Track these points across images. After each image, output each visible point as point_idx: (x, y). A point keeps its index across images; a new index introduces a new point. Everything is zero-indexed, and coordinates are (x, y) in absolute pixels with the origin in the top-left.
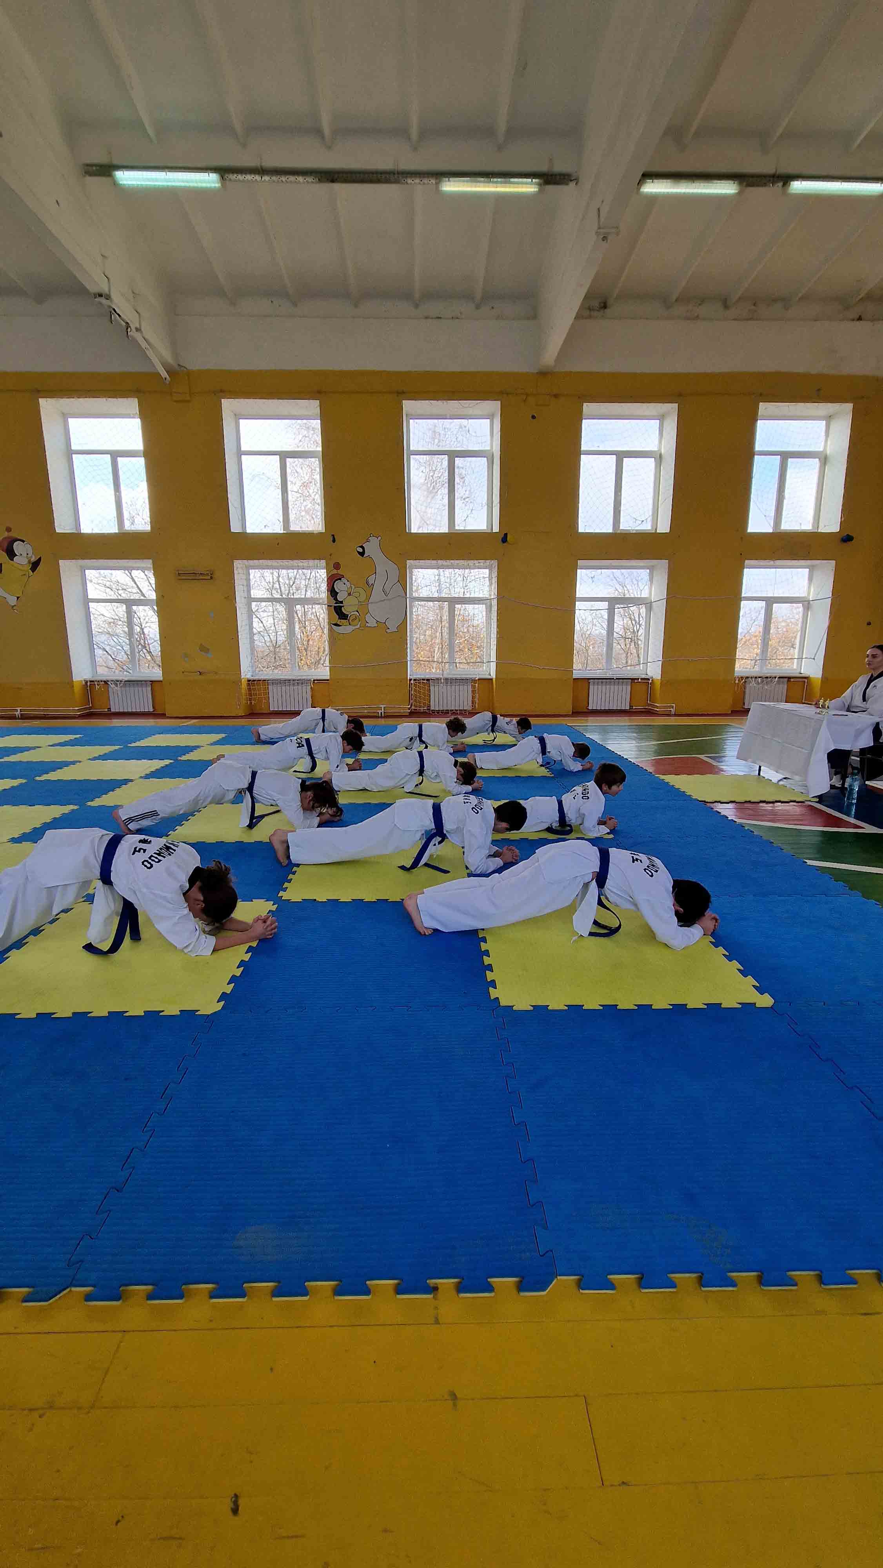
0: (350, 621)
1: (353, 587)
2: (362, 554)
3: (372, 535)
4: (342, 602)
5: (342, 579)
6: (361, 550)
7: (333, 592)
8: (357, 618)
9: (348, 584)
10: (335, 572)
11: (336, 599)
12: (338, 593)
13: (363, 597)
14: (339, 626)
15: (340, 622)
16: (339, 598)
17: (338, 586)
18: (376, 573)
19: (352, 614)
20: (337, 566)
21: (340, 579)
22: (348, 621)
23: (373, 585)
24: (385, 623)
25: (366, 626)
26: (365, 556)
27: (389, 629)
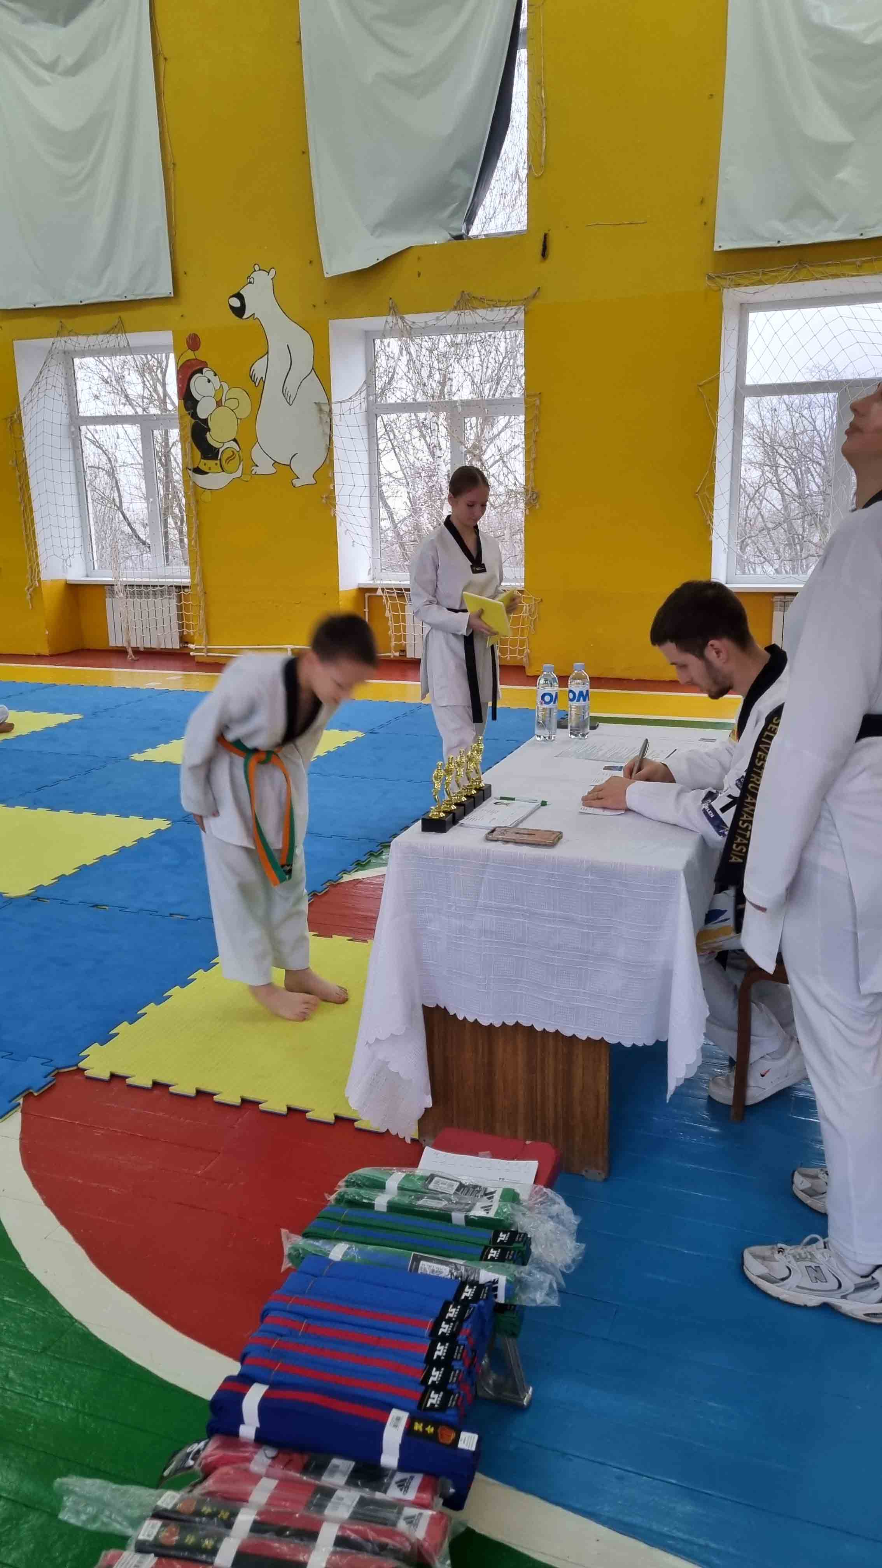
0: (223, 463)
1: (225, 386)
2: (239, 312)
3: (257, 267)
4: (205, 421)
5: (204, 370)
6: (236, 303)
7: (188, 400)
8: (236, 454)
9: (216, 380)
10: (190, 355)
11: (194, 415)
12: (197, 402)
14: (203, 473)
15: (205, 464)
16: (202, 413)
17: (199, 386)
18: (268, 353)
19: (226, 445)
20: (194, 342)
21: (200, 371)
22: (218, 462)
23: (263, 381)
24: (290, 465)
25: (253, 473)
26: (245, 317)
27: (298, 478)
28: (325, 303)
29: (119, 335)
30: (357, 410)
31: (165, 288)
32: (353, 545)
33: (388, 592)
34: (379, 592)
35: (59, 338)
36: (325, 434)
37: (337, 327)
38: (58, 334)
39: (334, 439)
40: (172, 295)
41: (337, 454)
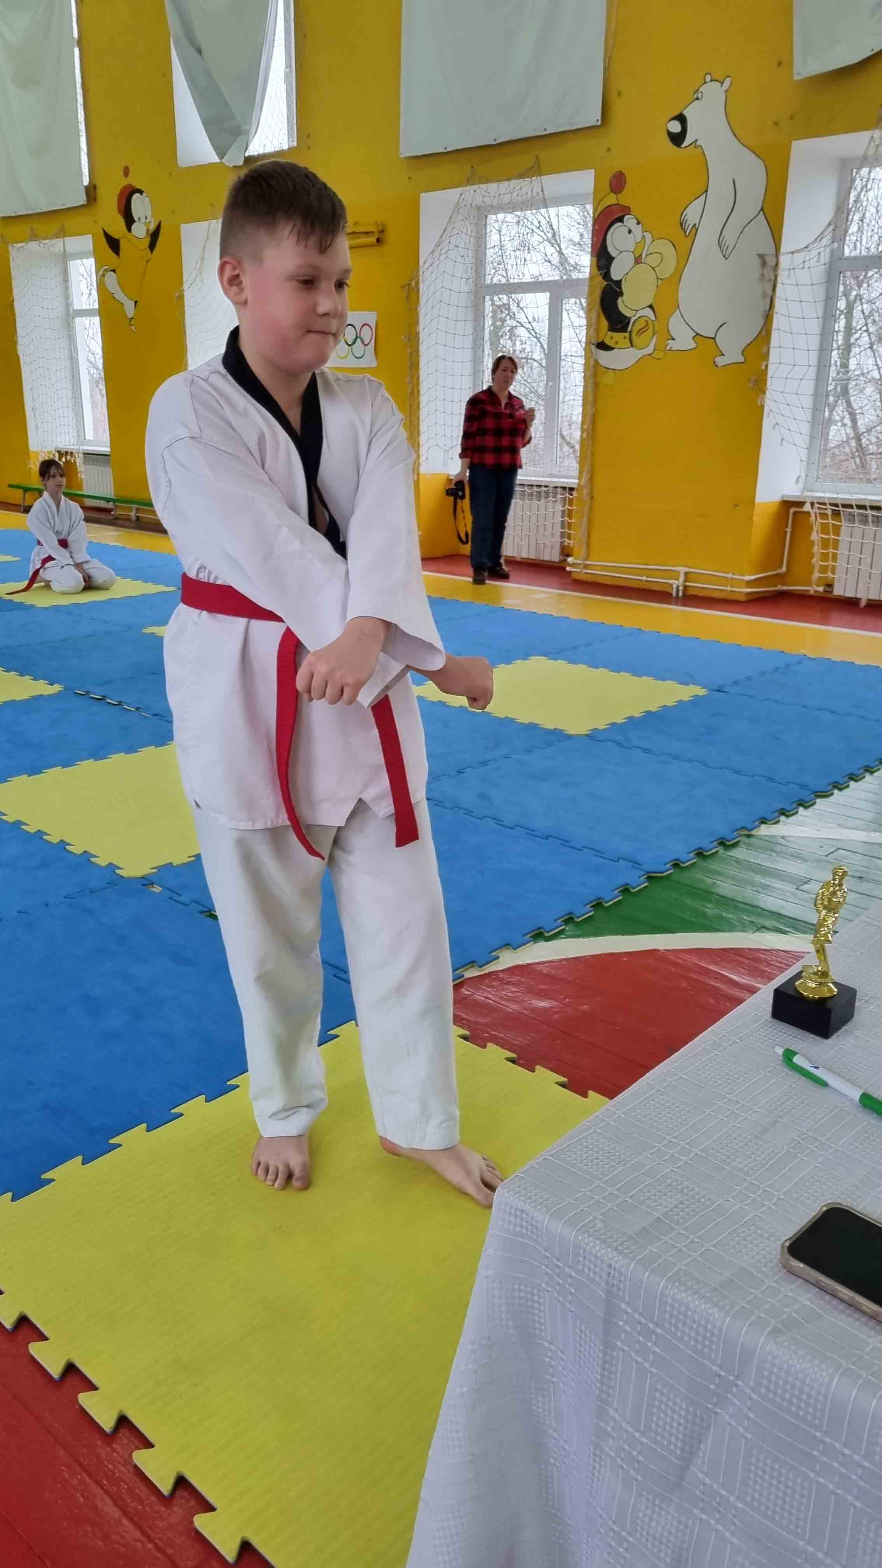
0: (633, 335)
1: (649, 238)
2: (677, 139)
5: (625, 218)
6: (675, 127)
7: (601, 258)
8: (650, 323)
9: (637, 230)
10: (612, 199)
11: (607, 276)
12: (613, 259)
13: (668, 268)
14: (608, 348)
15: (612, 337)
16: (616, 273)
17: (618, 238)
18: (706, 191)
19: (639, 313)
20: (618, 183)
22: (627, 334)
23: (696, 228)
24: (714, 338)
25: (668, 348)
26: (684, 145)
27: (723, 355)
28: (792, 118)
29: (534, 178)
30: (813, 263)
31: (593, 116)
32: (781, 444)
33: (818, 508)
34: (807, 508)
35: (468, 188)
36: (764, 295)
37: (801, 148)
38: (469, 181)
39: (778, 303)
40: (599, 123)
41: (778, 321)
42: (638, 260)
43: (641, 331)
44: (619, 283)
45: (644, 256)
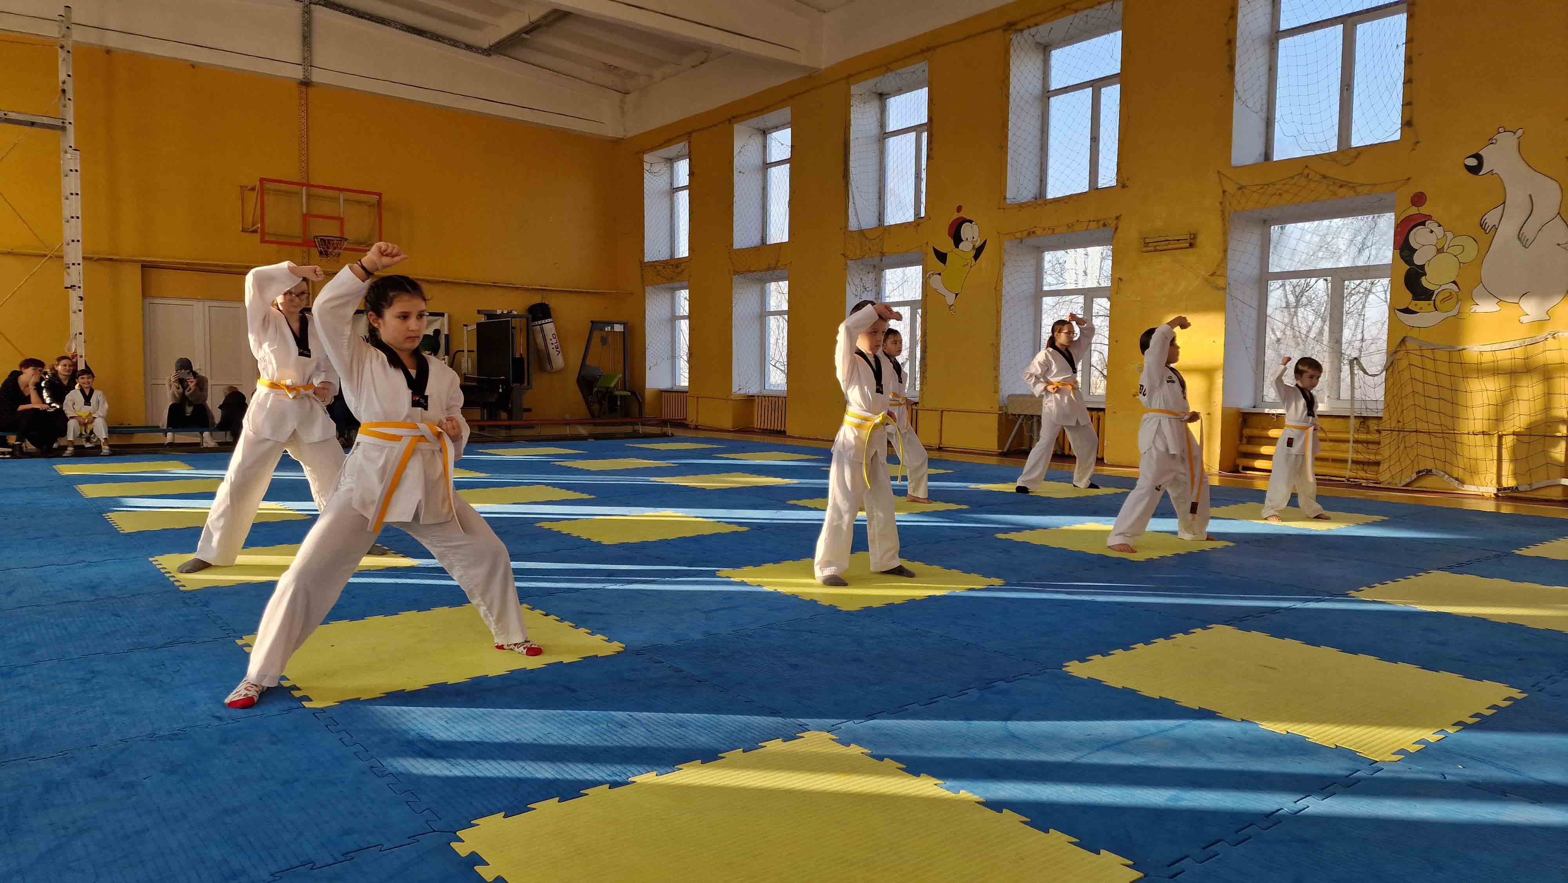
0: (1437, 303)
1: (1449, 237)
2: (1475, 170)
3: (1501, 130)
5: (1427, 223)
7: (1404, 251)
8: (1453, 293)
10: (1413, 211)
11: (1409, 263)
12: (1415, 251)
13: (1470, 254)
14: (1413, 312)
15: (1416, 305)
16: (1418, 260)
17: (1418, 237)
18: (1504, 203)
19: (1443, 287)
20: (1419, 199)
21: (1423, 224)
22: (1432, 302)
23: (1495, 228)
24: (1519, 302)
25: (1473, 310)
26: (1481, 173)
27: (1528, 315)
42: (1440, 251)
43: (1443, 300)
44: (1422, 267)
45: (1446, 247)
